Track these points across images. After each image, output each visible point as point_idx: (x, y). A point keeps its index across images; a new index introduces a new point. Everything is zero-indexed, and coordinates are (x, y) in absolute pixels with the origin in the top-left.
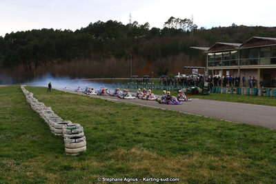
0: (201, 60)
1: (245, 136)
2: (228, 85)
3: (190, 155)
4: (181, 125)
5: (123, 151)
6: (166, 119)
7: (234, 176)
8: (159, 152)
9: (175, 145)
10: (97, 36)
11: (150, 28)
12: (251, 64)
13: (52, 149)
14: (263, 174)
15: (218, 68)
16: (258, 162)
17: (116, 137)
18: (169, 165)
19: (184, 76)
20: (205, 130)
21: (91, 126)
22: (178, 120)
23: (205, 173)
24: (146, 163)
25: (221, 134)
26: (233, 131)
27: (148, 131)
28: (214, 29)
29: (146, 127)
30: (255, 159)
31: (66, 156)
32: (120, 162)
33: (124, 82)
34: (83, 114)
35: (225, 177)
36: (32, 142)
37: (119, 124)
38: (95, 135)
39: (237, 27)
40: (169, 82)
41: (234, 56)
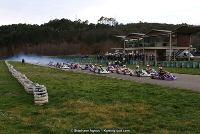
0: (121, 44)
1: (148, 91)
2: (137, 60)
3: (114, 103)
4: (109, 84)
5: (72, 102)
6: (99, 81)
7: (141, 115)
8: (95, 102)
9: (105, 97)
10: (55, 28)
11: (89, 24)
12: (151, 46)
13: (26, 102)
14: (158, 113)
15: (131, 49)
16: (155, 107)
17: (67, 93)
18: (101, 110)
19: (110, 54)
20: (123, 88)
21: (51, 87)
22: (106, 82)
23: (123, 114)
24: (86, 109)
25: (133, 90)
26: (140, 88)
27: (88, 89)
28: (129, 25)
29: (86, 86)
30: (153, 104)
31: (35, 106)
32: (70, 109)
33: (72, 58)
34: (46, 79)
35: (135, 116)
36: (12, 97)
37: (69, 85)
38: (54, 92)
40: (101, 58)
41: (141, 41)
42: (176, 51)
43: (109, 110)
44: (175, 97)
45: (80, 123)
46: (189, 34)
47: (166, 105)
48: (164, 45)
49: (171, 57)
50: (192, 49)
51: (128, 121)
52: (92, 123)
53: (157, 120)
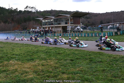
0: (40, 23)
1: (56, 52)
3: (35, 61)
4: (32, 49)
5: (6, 63)
6: (26, 48)
7: (51, 67)
8: (22, 61)
9: (29, 58)
11: (18, 11)
12: (58, 24)
14: (62, 65)
15: (46, 26)
16: (60, 61)
17: (3, 57)
18: (26, 66)
19: (34, 30)
20: (41, 51)
23: (40, 68)
24: (16, 67)
25: (47, 52)
26: (52, 50)
27: (17, 53)
28: (44, 11)
32: (5, 67)
39: (53, 10)
41: (52, 21)
42: (73, 27)
43: (31, 66)
44: (72, 54)
45: (11, 77)
46: (80, 17)
47: (67, 60)
48: (66, 23)
49: (70, 31)
50: (82, 26)
51: (43, 72)
52: (20, 75)
53: (61, 69)
